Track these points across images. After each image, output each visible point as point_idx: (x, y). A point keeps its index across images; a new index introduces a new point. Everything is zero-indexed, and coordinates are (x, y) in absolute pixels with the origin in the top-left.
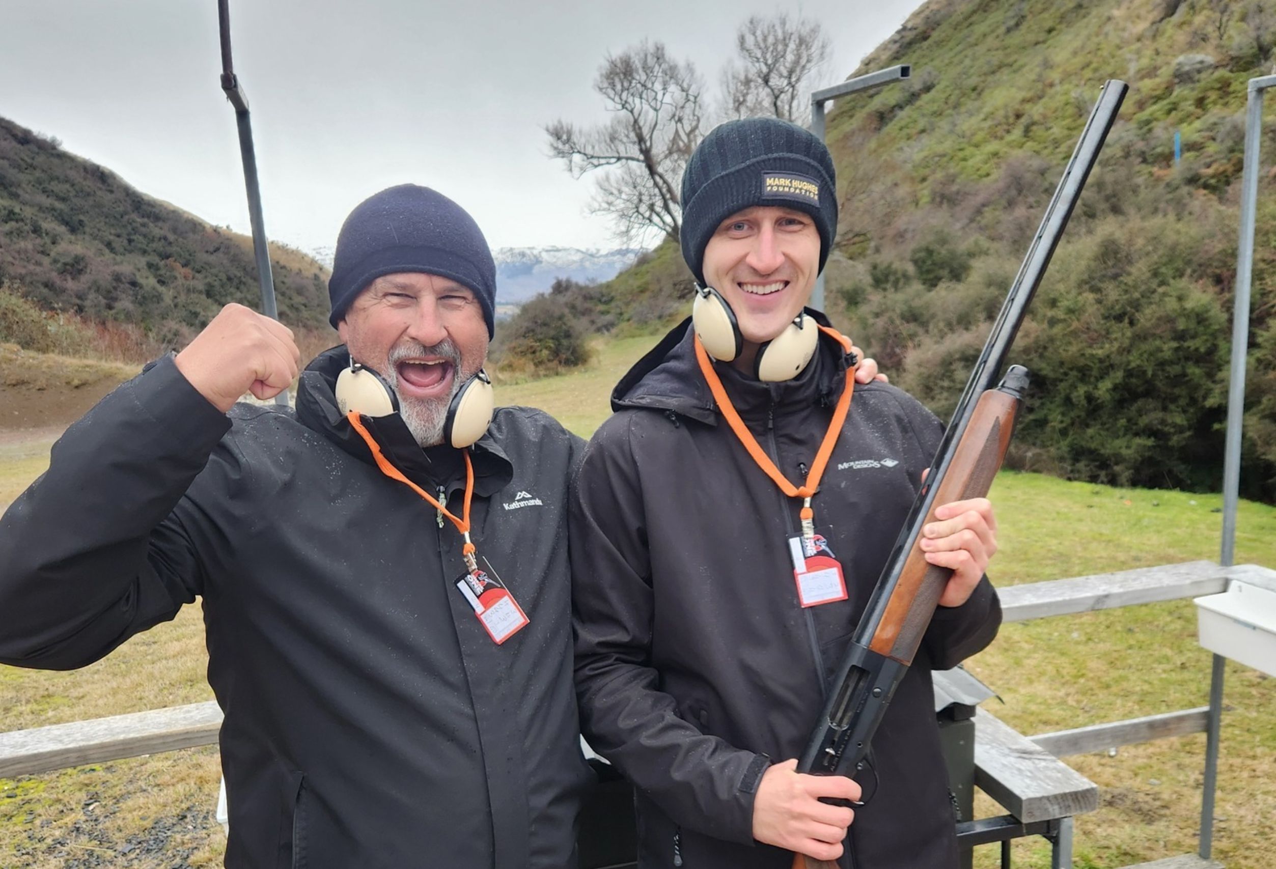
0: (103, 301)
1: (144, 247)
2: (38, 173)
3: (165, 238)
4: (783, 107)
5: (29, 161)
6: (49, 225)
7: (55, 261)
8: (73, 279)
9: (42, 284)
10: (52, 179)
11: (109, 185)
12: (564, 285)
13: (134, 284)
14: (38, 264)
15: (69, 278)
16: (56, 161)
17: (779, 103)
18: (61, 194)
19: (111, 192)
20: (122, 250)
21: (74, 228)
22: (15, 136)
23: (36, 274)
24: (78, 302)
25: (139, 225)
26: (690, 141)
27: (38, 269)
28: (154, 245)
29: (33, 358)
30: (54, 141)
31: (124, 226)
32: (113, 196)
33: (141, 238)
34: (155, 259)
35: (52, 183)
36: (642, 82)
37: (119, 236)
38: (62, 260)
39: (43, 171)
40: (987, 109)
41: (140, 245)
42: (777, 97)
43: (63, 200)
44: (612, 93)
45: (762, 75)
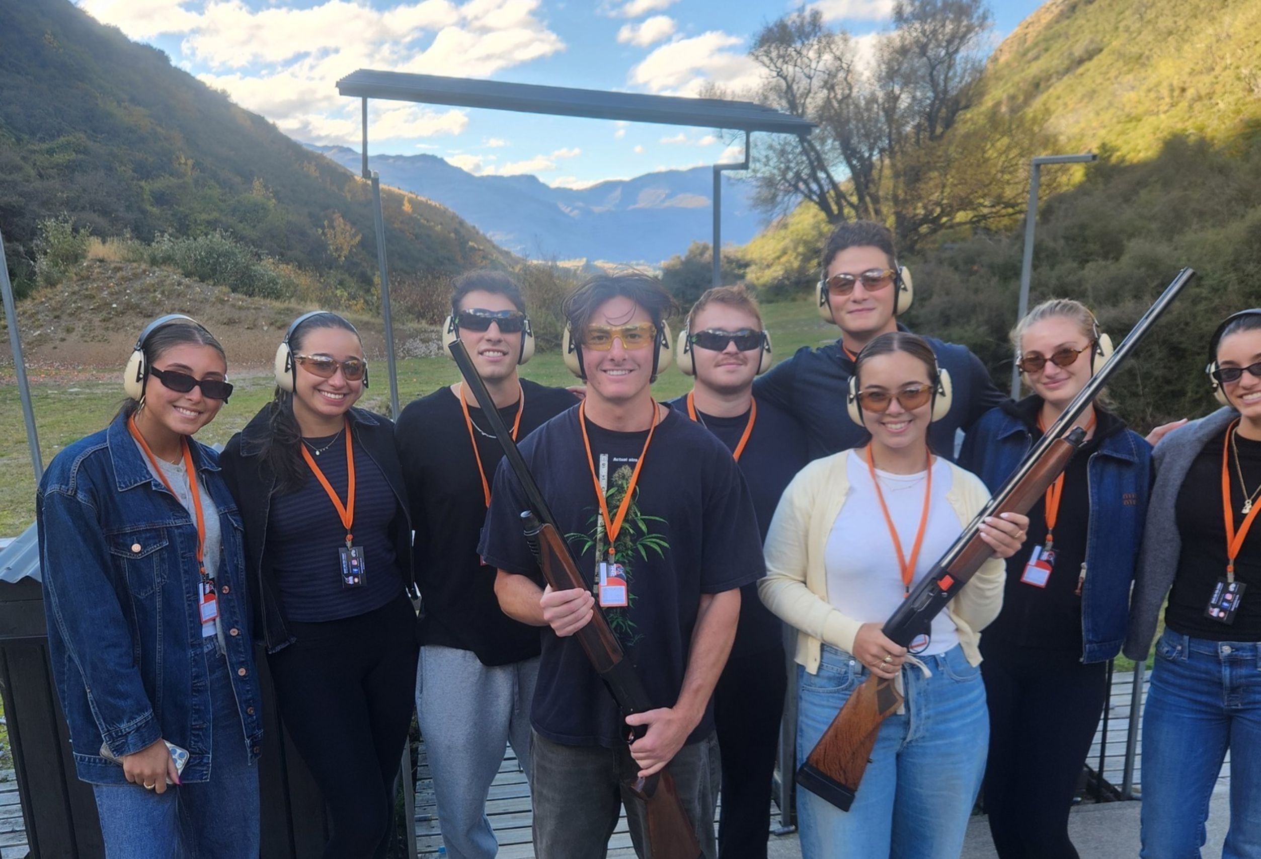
4: (939, 76)
17: (935, 73)
36: (798, 49)
40: (1153, 80)
42: (933, 68)
44: (766, 60)
45: (920, 45)
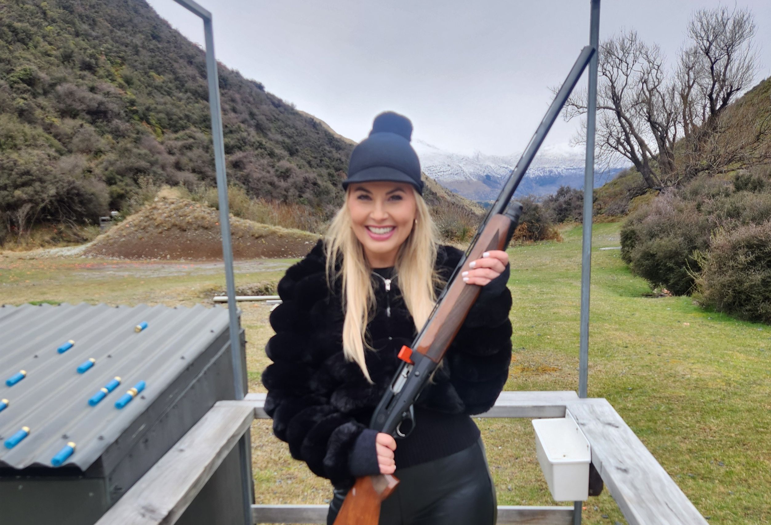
0: (298, 193)
1: (328, 164)
2: (279, 123)
3: (340, 160)
5: (276, 116)
6: (279, 151)
7: (277, 171)
8: (284, 181)
9: (268, 183)
10: (287, 126)
11: (317, 130)
12: (565, 190)
13: (315, 184)
14: (269, 172)
15: (282, 180)
16: (291, 116)
18: (290, 135)
19: (318, 133)
20: (316, 166)
21: (292, 153)
22: (273, 104)
23: (266, 178)
24: (285, 193)
25: (327, 152)
26: (651, 96)
27: (268, 175)
28: (334, 163)
29: (238, 221)
30: (292, 105)
31: (320, 152)
32: (319, 136)
33: (327, 160)
34: (332, 171)
35: (286, 128)
36: (620, 58)
37: (316, 158)
38: (280, 170)
39: (283, 122)
41: (326, 163)
43: (290, 137)
45: (704, 49)
